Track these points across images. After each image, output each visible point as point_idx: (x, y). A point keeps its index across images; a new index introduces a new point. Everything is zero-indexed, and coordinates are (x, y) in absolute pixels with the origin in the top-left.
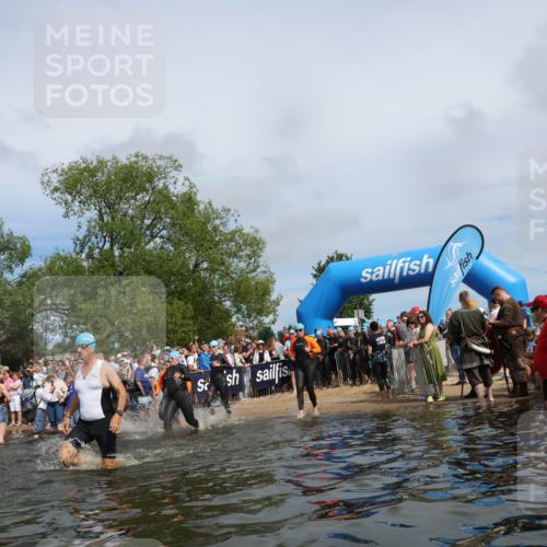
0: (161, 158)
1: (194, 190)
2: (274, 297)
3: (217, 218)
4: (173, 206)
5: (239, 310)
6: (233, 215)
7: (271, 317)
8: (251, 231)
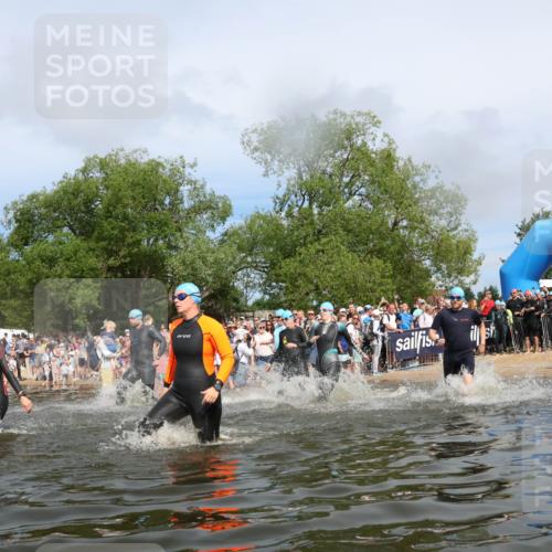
0: (360, 114)
1: (394, 146)
2: (475, 256)
3: (417, 174)
4: (372, 164)
5: (439, 269)
6: (433, 171)
7: (472, 277)
8: (453, 188)
